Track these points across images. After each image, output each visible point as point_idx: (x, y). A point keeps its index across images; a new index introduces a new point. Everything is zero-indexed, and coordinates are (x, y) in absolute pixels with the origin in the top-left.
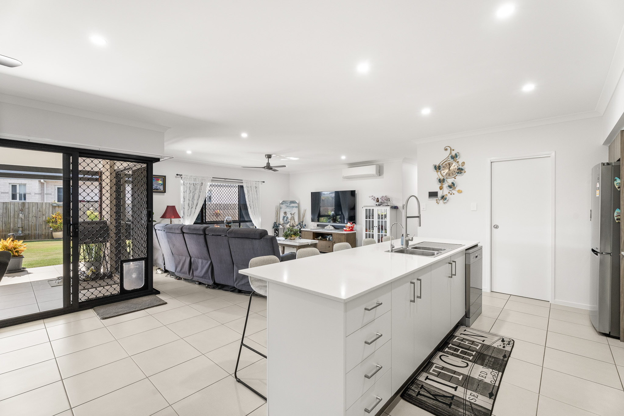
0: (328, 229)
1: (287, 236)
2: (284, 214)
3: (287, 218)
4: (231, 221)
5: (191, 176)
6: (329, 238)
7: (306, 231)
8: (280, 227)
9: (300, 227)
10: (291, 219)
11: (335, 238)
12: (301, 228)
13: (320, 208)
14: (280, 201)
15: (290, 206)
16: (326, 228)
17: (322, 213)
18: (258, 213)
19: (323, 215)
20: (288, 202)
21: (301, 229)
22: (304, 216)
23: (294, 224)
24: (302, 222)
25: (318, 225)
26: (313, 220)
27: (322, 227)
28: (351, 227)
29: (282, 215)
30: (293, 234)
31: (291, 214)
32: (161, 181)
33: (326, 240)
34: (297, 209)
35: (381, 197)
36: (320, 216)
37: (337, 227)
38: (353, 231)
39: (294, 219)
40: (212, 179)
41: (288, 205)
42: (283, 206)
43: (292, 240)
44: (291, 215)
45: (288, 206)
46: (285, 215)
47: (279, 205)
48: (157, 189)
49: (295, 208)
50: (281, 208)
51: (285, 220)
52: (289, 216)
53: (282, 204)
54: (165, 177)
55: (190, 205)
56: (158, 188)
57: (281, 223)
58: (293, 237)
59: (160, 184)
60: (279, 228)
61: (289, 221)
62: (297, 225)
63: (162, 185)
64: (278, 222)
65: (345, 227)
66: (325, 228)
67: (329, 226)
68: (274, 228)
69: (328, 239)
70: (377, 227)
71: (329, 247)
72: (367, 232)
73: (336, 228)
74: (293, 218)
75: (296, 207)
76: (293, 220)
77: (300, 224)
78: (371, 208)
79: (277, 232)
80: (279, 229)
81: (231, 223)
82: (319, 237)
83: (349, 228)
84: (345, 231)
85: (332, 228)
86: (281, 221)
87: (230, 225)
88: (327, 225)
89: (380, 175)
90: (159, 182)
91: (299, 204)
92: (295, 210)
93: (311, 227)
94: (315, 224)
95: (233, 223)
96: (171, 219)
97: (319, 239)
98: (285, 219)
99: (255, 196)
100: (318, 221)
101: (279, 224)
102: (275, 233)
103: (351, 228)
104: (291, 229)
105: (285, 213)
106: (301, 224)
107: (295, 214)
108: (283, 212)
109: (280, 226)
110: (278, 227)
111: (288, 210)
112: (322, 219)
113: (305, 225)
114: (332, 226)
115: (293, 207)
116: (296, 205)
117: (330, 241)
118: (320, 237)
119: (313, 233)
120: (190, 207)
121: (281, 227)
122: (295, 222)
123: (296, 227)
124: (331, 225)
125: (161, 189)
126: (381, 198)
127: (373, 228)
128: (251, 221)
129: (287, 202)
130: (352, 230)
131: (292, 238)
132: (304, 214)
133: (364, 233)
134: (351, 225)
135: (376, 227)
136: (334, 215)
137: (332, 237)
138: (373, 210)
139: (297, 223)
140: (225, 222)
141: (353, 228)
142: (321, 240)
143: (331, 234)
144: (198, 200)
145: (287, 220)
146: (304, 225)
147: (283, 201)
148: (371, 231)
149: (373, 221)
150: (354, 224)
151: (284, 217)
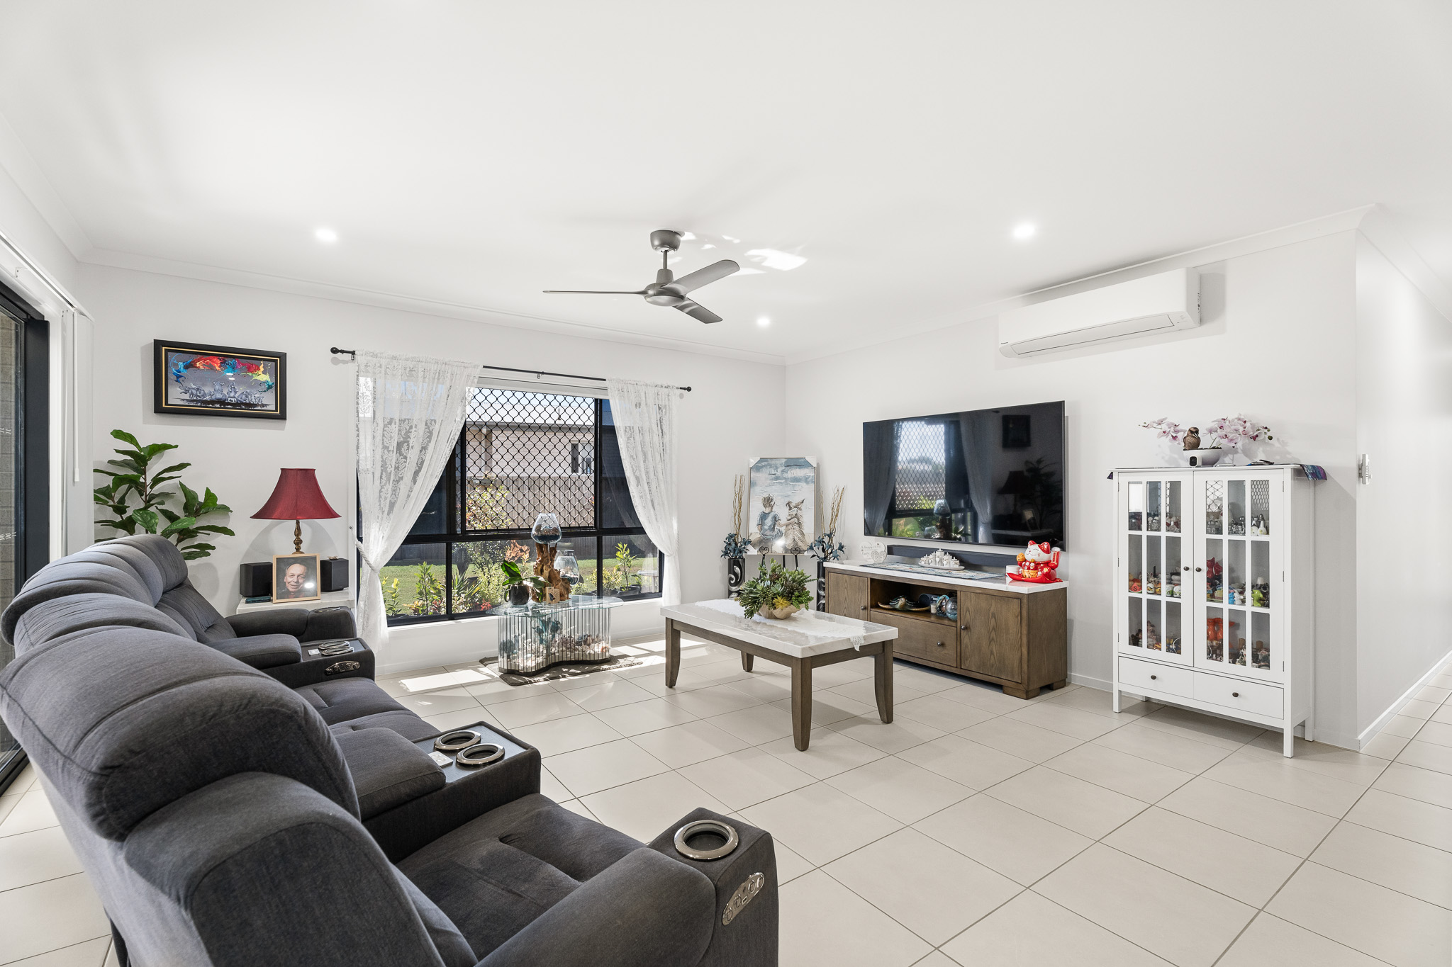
0: (932, 565)
1: (755, 601)
2: (765, 506)
3: (775, 519)
4: (556, 530)
5: (394, 358)
6: (941, 607)
7: (844, 572)
8: (749, 553)
9: (822, 555)
10: (787, 526)
11: (968, 610)
12: (825, 559)
13: (895, 488)
14: (752, 461)
15: (785, 475)
16: (923, 561)
17: (901, 505)
18: (666, 503)
19: (905, 511)
20: (778, 462)
21: (826, 564)
22: (835, 516)
23: (800, 543)
24: (830, 536)
25: (891, 550)
26: (869, 531)
27: (906, 558)
28: (1047, 564)
29: (757, 508)
30: (782, 595)
31: (788, 504)
32: (264, 373)
33: (929, 611)
34: (812, 486)
35: (1216, 425)
36: (893, 513)
37: (972, 561)
38: (1055, 580)
39: (799, 524)
40: (480, 371)
41: (779, 473)
42: (762, 477)
43: (776, 618)
44: (790, 509)
45: (777, 478)
46: (767, 511)
47: (745, 473)
48: (249, 405)
49: (804, 484)
50: (752, 484)
51: (766, 527)
52: (783, 513)
53: (757, 468)
54: (283, 356)
55: (390, 469)
56: (253, 401)
57: (752, 538)
58: (782, 606)
59: (261, 383)
60: (744, 555)
61: (783, 529)
62: (811, 548)
63: (270, 387)
64: (742, 535)
65: (1012, 560)
66: (923, 563)
67: (938, 553)
68: (726, 554)
69: (933, 609)
70: (1203, 575)
71: (942, 645)
72: (1139, 589)
73: (968, 563)
74: (795, 520)
75: (806, 480)
76: (796, 527)
77: (822, 542)
78: (1164, 479)
79: (737, 570)
80: (744, 560)
81: (556, 537)
82: (896, 597)
83: (1037, 566)
84: (1017, 578)
85: (954, 563)
86: (754, 533)
87: (552, 543)
88: (929, 551)
89: (1201, 321)
90: (258, 378)
91: (817, 470)
92: (805, 493)
93: (865, 557)
94: (880, 544)
95: (564, 535)
96: (298, 523)
97: (898, 606)
98: (769, 522)
99: (656, 439)
100: (889, 532)
101: (747, 542)
102: (729, 573)
103: (1046, 570)
104: (774, 570)
105: (768, 502)
106: (827, 546)
107: (803, 507)
108: (762, 498)
109: (749, 547)
110: (741, 552)
111: (776, 492)
112: (901, 524)
113: (841, 548)
114: (954, 554)
115: (796, 480)
116: (808, 472)
117: (946, 622)
118: (902, 601)
119: (872, 580)
120: (391, 475)
121: (752, 551)
122: (803, 534)
123: (806, 553)
124: (946, 552)
125: (266, 405)
126: (1211, 431)
127: (1174, 573)
128: (641, 531)
129: (773, 462)
130: (1049, 578)
131: (777, 612)
132: (838, 506)
133: (1120, 595)
134: (1044, 557)
135: (1199, 570)
136: (944, 510)
137: (955, 602)
138: (1175, 487)
139: (810, 539)
140: (533, 532)
141: (1054, 568)
142: (903, 610)
143: (952, 593)
144: (424, 449)
145: (773, 529)
146: (836, 547)
147: (762, 460)
148: (1164, 587)
149: (1174, 544)
150: (1057, 549)
151: (764, 517)
